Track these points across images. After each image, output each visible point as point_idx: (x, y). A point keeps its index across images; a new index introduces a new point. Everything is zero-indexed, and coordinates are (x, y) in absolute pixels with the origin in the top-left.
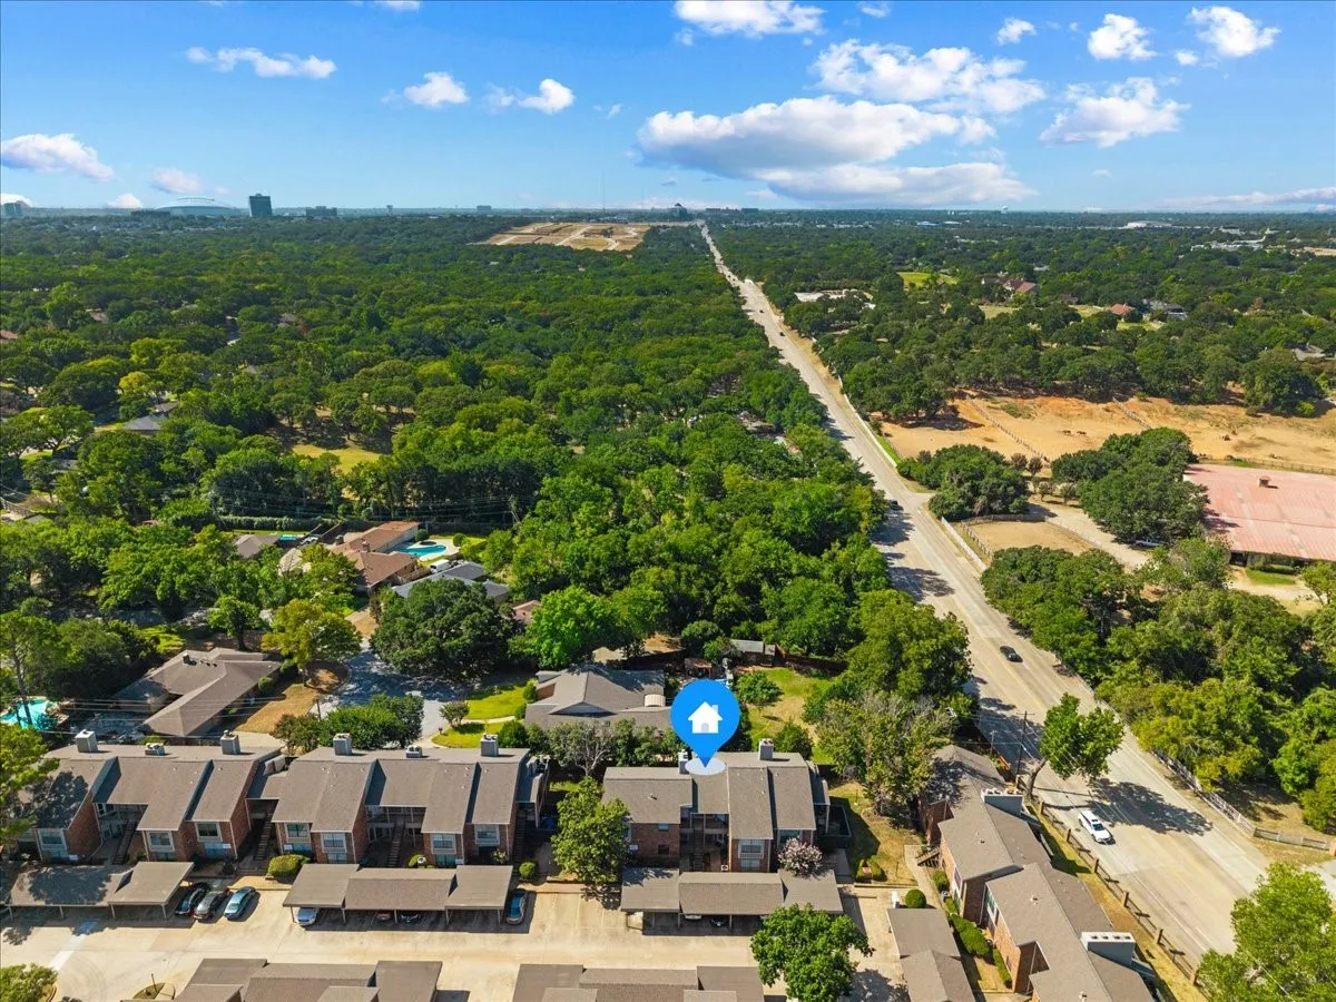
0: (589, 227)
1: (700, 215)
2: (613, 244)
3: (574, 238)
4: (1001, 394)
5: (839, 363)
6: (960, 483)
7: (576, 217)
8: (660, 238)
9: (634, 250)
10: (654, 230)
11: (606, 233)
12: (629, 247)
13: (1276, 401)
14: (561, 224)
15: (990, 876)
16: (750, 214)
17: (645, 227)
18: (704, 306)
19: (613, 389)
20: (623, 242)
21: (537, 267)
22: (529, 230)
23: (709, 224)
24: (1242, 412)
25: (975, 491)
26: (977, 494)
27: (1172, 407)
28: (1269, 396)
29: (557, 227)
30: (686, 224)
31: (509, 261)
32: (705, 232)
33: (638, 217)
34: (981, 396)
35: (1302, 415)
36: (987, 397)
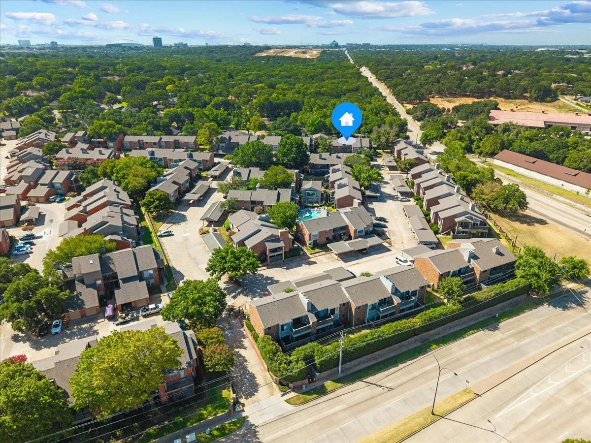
0: (296, 51)
1: (344, 46)
2: (307, 56)
3: (292, 53)
4: (447, 97)
5: (392, 87)
6: (422, 111)
7: (289, 47)
8: (327, 54)
9: (317, 58)
10: (324, 51)
11: (304, 53)
12: (315, 57)
13: (538, 97)
14: (284, 50)
15: (402, 149)
16: (367, 46)
17: (320, 50)
18: (346, 72)
19: (318, 89)
20: (311, 56)
21: (279, 63)
22: (271, 51)
23: (348, 49)
24: (527, 101)
25: (426, 113)
26: (426, 114)
27: (504, 100)
28: (535, 95)
29: (282, 50)
30: (338, 50)
31: (268, 61)
32: (346, 52)
33: (317, 47)
34: (440, 97)
35: (546, 102)
36: (442, 98)
